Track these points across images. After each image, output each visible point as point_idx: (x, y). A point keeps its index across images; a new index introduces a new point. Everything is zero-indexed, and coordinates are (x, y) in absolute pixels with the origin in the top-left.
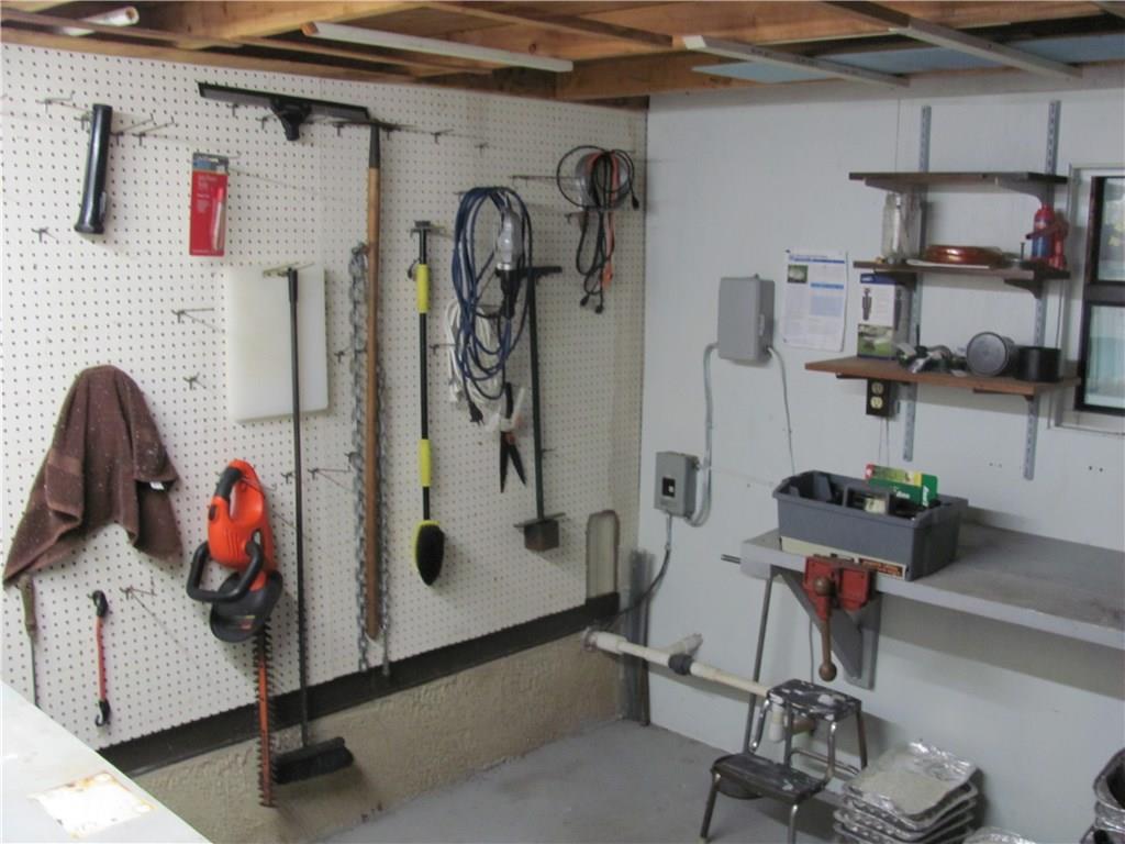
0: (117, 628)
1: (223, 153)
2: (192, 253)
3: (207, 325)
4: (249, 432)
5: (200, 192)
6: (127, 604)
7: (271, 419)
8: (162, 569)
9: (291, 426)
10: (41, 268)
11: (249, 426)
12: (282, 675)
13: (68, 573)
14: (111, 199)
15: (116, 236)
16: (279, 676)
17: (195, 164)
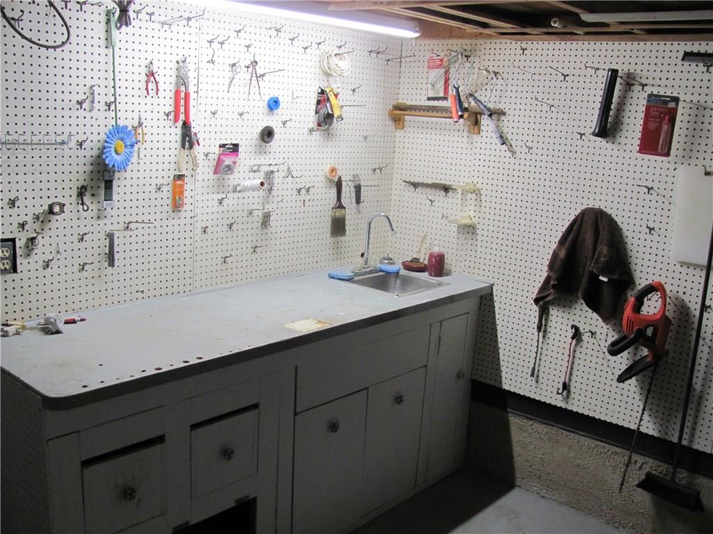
0: (584, 350)
1: (675, 95)
2: (640, 152)
3: (667, 199)
4: (684, 270)
5: (652, 117)
6: (592, 340)
7: (696, 266)
8: (614, 330)
9: (703, 274)
10: (579, 152)
11: (685, 267)
12: (674, 429)
13: (567, 311)
14: (620, 120)
15: (620, 140)
16: (671, 429)
17: (648, 101)
